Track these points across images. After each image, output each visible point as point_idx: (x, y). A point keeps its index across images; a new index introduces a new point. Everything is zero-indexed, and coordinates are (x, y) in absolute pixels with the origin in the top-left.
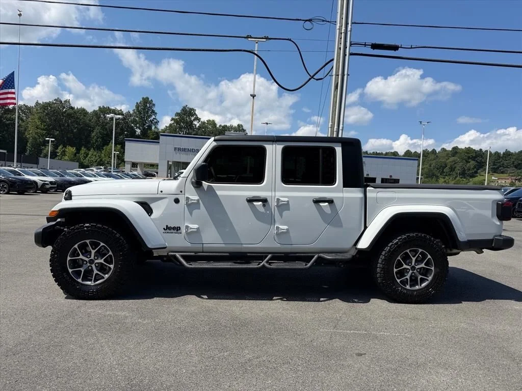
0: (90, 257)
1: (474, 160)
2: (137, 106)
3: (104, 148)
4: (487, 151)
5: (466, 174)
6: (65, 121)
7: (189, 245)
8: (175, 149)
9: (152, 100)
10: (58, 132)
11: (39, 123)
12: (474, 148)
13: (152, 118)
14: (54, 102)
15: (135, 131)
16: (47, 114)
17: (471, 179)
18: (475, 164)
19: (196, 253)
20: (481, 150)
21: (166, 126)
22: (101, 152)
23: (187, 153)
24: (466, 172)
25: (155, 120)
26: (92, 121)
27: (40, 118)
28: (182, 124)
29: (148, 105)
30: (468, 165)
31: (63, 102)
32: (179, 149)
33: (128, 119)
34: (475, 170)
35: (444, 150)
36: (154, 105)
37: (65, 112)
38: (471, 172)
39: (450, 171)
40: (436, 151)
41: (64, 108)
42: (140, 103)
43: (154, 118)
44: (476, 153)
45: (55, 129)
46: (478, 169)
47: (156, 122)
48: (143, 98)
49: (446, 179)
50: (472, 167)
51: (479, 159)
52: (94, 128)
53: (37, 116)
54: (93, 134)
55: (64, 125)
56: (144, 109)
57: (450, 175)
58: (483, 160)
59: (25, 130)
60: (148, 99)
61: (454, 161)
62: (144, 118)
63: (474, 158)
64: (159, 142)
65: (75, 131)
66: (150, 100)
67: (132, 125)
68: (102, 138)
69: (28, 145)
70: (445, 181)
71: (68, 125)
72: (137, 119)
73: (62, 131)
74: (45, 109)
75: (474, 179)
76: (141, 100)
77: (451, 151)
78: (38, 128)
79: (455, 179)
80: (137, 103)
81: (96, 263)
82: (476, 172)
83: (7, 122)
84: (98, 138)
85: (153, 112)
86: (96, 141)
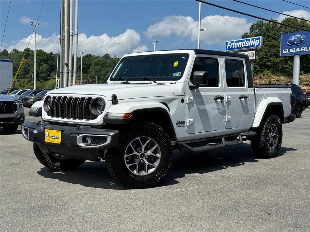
0: (141, 152)
1: (46, 64)
4: (56, 55)
5: (40, 77)
7: (188, 135)
12: (45, 51)
17: (45, 83)
18: (47, 67)
19: (191, 141)
20: (51, 53)
24: (40, 75)
30: (41, 68)
34: (48, 73)
35: (15, 51)
38: (44, 75)
39: (25, 74)
40: (7, 52)
44: (47, 56)
46: (50, 73)
49: (20, 82)
50: (45, 70)
51: (50, 62)
57: (24, 78)
58: (54, 64)
61: (27, 63)
63: (46, 61)
70: (20, 85)
75: (47, 82)
77: (24, 53)
79: (30, 82)
81: (146, 156)
82: (49, 76)
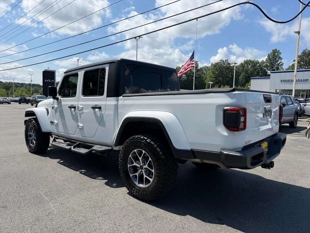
2: (269, 56)
3: (246, 85)
6: (225, 72)
8: (281, 81)
9: (279, 51)
10: (221, 78)
11: (212, 75)
13: (279, 62)
14: (220, 62)
15: (267, 72)
16: (216, 69)
21: (289, 66)
22: (244, 87)
23: (290, 83)
25: (281, 63)
26: (240, 69)
27: (213, 72)
28: (302, 63)
29: (276, 54)
31: (224, 61)
32: (284, 81)
33: (262, 65)
36: (280, 53)
37: (225, 67)
41: (225, 64)
42: (271, 54)
43: (280, 62)
45: (220, 77)
47: (282, 65)
48: (273, 50)
52: (241, 74)
53: (211, 71)
54: (240, 77)
55: (224, 74)
56: (273, 57)
59: (206, 79)
60: (276, 50)
62: (273, 63)
64: (270, 78)
65: (230, 76)
66: (277, 50)
67: (265, 68)
68: (245, 79)
69: (206, 87)
71: (227, 74)
72: (268, 64)
73: (223, 77)
74: (215, 67)
76: (272, 51)
78: (211, 77)
80: (269, 54)
83: (197, 76)
84: (243, 79)
85: (280, 58)
86: (242, 81)
